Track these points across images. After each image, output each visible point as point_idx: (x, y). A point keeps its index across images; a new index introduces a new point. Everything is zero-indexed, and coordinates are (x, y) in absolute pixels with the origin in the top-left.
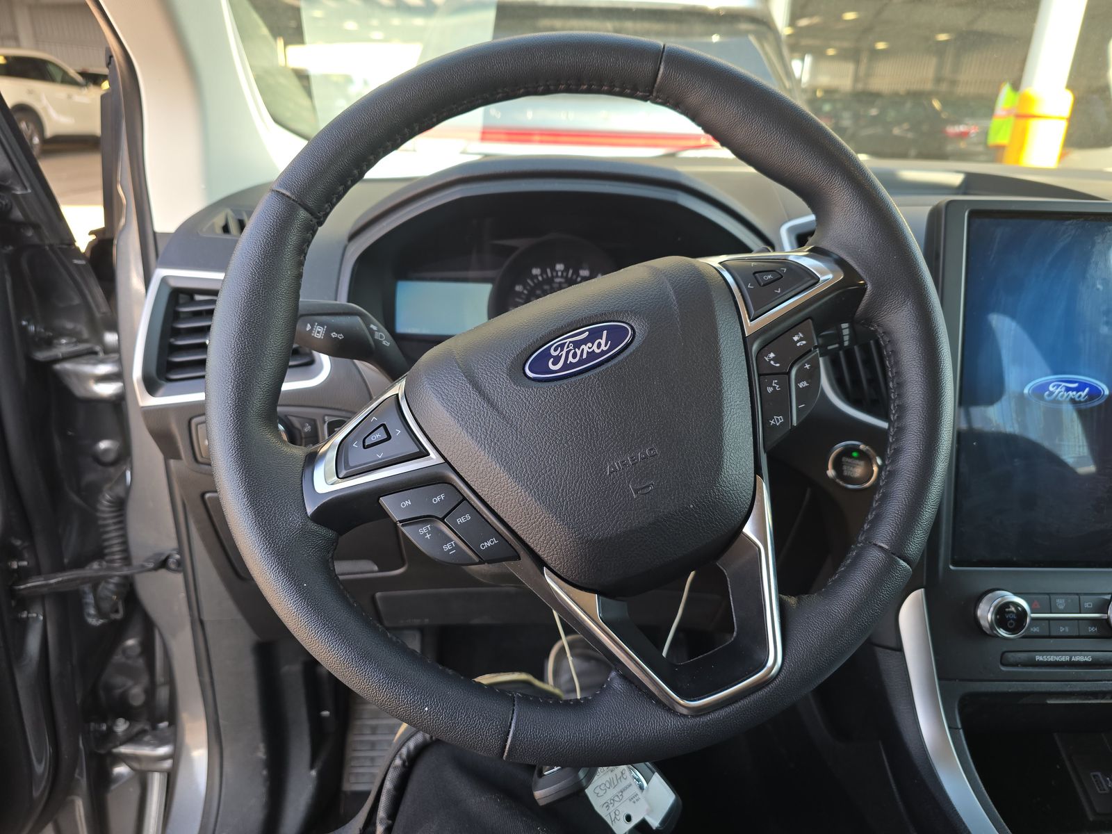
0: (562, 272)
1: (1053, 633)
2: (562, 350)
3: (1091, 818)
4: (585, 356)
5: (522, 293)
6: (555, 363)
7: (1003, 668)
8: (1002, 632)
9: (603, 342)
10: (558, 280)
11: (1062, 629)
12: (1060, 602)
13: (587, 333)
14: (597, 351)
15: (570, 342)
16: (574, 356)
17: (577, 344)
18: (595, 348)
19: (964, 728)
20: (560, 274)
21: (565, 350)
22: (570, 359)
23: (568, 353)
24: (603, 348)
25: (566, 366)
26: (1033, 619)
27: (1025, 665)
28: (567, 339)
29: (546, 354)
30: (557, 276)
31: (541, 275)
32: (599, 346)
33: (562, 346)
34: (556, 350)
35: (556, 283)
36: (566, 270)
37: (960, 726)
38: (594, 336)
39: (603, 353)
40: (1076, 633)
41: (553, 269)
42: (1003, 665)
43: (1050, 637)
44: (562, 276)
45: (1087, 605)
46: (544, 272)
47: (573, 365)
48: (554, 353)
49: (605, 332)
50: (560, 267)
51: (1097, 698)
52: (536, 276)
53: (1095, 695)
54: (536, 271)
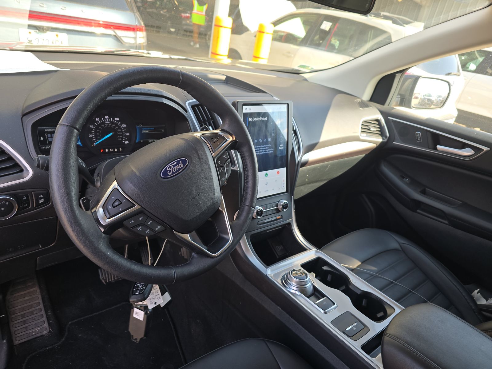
0: (108, 119)
1: (268, 214)
2: (170, 168)
3: (278, 257)
4: (177, 170)
5: (93, 128)
6: (169, 173)
7: (258, 226)
8: (259, 217)
9: (181, 164)
10: (107, 122)
11: (269, 213)
12: (268, 206)
13: (176, 162)
14: (180, 167)
15: (172, 166)
16: (174, 170)
17: (174, 166)
18: (179, 167)
19: (252, 244)
20: (107, 120)
21: (171, 168)
22: (174, 171)
23: (172, 169)
24: (181, 166)
25: (173, 173)
26: (264, 212)
27: (263, 224)
28: (171, 165)
29: (166, 170)
30: (106, 121)
31: (100, 121)
32: (180, 166)
33: (170, 167)
34: (168, 169)
35: (107, 123)
36: (110, 118)
37: (251, 243)
38: (178, 163)
39: (182, 168)
40: (272, 213)
41: (104, 118)
42: (258, 225)
43: (267, 215)
44: (108, 121)
45: (273, 206)
46: (101, 119)
47: (175, 173)
48: (168, 170)
49: (181, 162)
50: (107, 117)
51: (277, 228)
52: (98, 121)
53: (276, 227)
54: (97, 119)
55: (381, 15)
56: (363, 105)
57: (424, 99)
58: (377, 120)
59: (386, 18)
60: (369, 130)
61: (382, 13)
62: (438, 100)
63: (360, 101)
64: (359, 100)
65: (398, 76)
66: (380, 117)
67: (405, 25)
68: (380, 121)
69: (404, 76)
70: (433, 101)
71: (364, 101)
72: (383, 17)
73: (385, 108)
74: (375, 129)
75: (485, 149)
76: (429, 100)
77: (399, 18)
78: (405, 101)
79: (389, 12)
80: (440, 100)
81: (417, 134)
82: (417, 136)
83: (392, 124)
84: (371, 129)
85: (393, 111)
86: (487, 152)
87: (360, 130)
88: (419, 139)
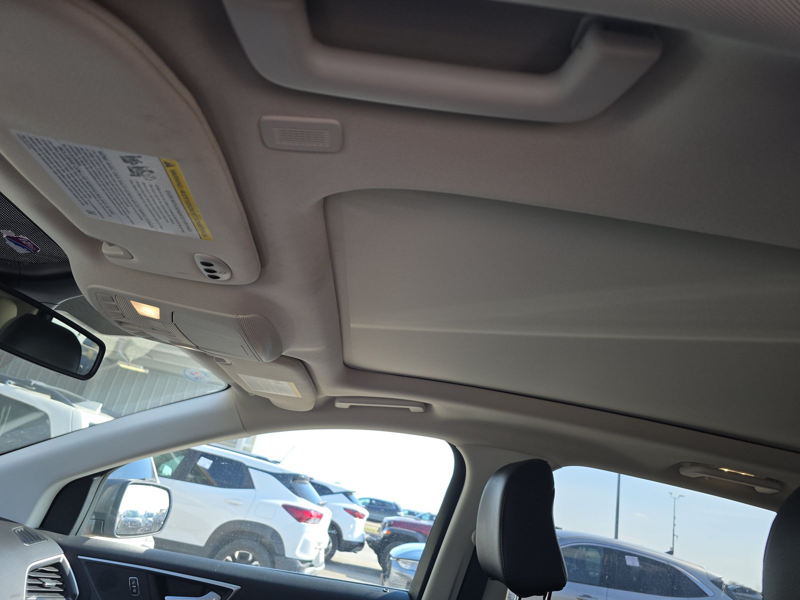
55: (32, 384)
56: (29, 537)
57: (126, 522)
58: (58, 565)
59: (39, 389)
60: (42, 586)
61: (33, 382)
62: (146, 522)
63: (22, 529)
64: (20, 528)
65: (97, 480)
66: (62, 557)
67: (73, 404)
68: (63, 565)
69: (105, 482)
70: (140, 524)
71: (29, 528)
72: (34, 388)
73: (70, 539)
74: (54, 583)
75: (235, 588)
76: (132, 522)
77: (62, 393)
78: (104, 525)
79: (45, 383)
80: (150, 522)
81: (131, 580)
82: (131, 585)
83: (86, 568)
84: (47, 584)
85: (87, 543)
86: (238, 592)
87: (25, 588)
88: (135, 591)
